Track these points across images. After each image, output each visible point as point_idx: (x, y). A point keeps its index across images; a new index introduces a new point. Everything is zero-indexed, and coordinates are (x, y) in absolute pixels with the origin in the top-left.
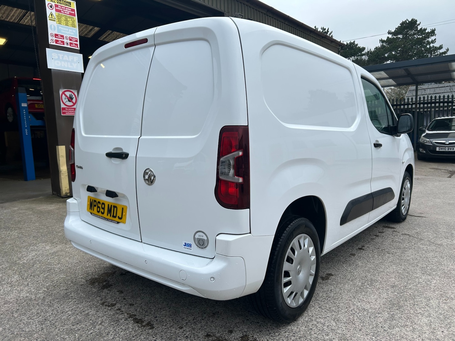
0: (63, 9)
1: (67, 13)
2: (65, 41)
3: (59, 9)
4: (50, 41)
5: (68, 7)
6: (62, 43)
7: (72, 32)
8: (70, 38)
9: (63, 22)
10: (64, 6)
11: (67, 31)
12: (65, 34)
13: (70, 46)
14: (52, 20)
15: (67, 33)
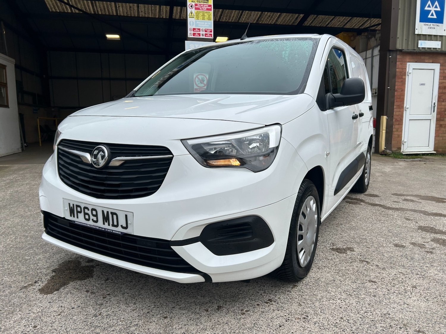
0: (201, 6)
1: (205, 9)
2: (201, 33)
3: (198, 7)
4: (189, 35)
5: (206, 4)
6: (198, 35)
7: (208, 24)
8: (206, 30)
9: (201, 17)
10: (203, 3)
11: (203, 24)
12: (202, 27)
13: (205, 36)
14: (191, 17)
15: (204, 26)
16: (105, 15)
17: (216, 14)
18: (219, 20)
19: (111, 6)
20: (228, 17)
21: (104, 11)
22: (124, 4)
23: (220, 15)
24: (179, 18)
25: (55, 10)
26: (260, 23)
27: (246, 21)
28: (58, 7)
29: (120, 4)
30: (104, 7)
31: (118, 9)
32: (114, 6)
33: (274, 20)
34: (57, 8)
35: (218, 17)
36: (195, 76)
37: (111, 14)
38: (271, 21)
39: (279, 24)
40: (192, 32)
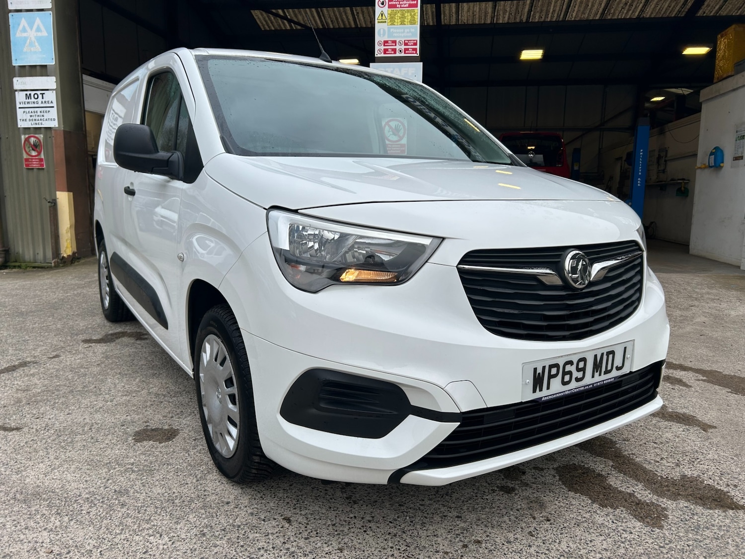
0: (400, 2)
1: (405, 6)
2: (398, 47)
3: (394, 3)
4: (376, 53)
6: (393, 52)
7: (409, 32)
8: (406, 42)
9: (398, 21)
11: (402, 33)
12: (399, 37)
13: (405, 53)
14: (382, 22)
15: (403, 35)
16: (339, 28)
17: (520, 11)
18: (527, 20)
19: (346, 14)
20: (544, 13)
21: (336, 22)
22: (364, 8)
23: (529, 10)
24: (456, 22)
25: (269, 27)
26: (609, 17)
27: (581, 18)
28: (272, 23)
29: (358, 8)
30: (336, 16)
31: (356, 17)
32: (350, 13)
33: (637, 11)
34: (271, 25)
35: (526, 15)
36: (383, 123)
37: (348, 26)
38: (631, 12)
39: (648, 16)
40: (383, 47)
